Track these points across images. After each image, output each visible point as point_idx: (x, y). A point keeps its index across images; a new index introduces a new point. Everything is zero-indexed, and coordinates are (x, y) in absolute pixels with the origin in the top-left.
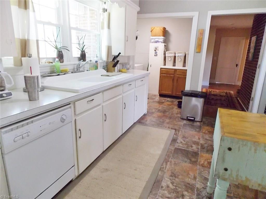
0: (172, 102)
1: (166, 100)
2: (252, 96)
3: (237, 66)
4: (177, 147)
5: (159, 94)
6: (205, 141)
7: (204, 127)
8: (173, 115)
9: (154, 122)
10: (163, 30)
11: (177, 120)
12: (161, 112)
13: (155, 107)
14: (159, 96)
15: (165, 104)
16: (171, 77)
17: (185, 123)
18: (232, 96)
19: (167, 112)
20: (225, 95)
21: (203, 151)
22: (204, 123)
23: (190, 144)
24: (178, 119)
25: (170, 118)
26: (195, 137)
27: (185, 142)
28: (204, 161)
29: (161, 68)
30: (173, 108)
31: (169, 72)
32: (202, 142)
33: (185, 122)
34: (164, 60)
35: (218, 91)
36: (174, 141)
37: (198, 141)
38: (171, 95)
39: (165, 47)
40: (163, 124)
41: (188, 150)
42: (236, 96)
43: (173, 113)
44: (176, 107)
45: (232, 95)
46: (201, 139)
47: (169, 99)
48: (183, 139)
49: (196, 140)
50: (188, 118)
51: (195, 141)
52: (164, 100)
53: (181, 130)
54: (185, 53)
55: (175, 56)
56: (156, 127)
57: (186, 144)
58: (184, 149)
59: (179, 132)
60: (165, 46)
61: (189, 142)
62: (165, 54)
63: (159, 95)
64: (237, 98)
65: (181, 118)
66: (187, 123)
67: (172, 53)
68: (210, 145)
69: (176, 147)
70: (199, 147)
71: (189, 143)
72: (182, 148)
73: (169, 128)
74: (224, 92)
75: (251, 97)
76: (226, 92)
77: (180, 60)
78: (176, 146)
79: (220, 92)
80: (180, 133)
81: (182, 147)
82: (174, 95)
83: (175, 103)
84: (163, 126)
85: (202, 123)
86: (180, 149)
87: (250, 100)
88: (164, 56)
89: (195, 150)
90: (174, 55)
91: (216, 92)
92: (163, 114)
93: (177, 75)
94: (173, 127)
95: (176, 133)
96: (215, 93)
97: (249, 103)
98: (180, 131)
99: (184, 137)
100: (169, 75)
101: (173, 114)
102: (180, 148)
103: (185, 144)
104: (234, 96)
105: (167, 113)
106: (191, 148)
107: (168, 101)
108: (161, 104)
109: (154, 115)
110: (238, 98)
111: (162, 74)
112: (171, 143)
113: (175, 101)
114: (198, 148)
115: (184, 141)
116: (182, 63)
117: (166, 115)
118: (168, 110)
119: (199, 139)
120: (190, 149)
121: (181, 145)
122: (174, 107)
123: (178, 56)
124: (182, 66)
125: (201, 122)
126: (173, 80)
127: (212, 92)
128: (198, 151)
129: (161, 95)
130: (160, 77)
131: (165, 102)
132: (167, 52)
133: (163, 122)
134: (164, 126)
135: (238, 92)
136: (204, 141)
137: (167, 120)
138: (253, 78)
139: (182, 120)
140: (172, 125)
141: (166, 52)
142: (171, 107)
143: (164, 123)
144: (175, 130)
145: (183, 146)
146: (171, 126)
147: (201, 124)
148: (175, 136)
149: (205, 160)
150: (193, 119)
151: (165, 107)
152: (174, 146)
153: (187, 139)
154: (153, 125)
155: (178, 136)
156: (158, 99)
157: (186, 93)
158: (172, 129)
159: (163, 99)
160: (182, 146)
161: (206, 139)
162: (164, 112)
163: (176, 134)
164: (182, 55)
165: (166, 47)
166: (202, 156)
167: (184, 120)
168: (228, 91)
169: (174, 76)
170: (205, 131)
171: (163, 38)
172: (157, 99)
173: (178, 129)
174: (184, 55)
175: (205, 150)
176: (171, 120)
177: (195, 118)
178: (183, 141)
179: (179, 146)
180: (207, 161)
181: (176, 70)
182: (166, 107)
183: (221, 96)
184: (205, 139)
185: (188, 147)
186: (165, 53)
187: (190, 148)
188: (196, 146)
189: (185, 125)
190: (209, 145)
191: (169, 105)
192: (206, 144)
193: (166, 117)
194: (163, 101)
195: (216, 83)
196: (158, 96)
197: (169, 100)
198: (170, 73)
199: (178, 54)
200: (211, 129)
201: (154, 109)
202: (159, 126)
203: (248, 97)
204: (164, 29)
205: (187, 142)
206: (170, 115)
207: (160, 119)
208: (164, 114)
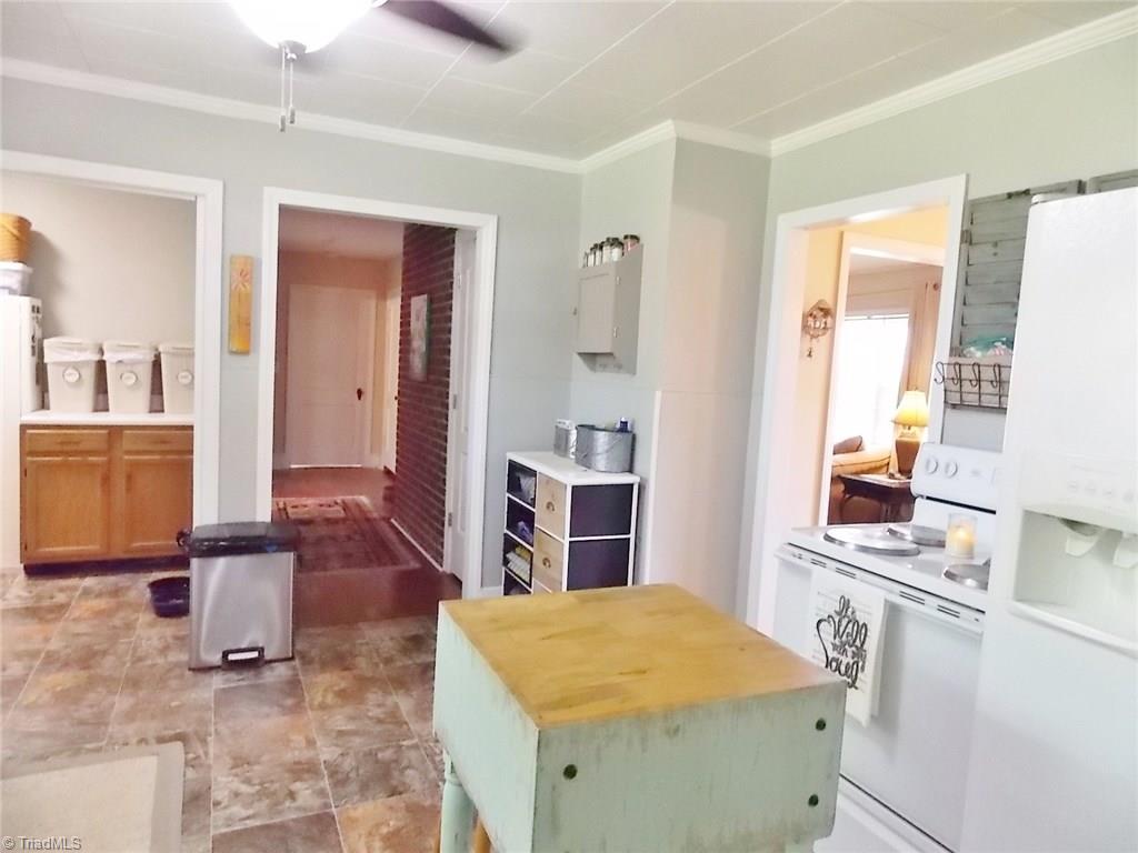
0: (116, 592)
1: (75, 588)
2: (449, 508)
3: (359, 397)
4: (224, 830)
5: (22, 566)
6: (337, 745)
7: (314, 680)
8: (141, 664)
9: (42, 735)
10: (15, 232)
11: (173, 683)
12: (66, 665)
13: (22, 647)
14: (22, 575)
15: (77, 613)
16: (93, 465)
17: (222, 686)
18: (369, 515)
19: (105, 653)
20: (342, 514)
21: (346, 797)
22: (307, 661)
23: (277, 786)
24: (182, 676)
25: (134, 683)
26: (289, 741)
27: (254, 785)
28: (367, 843)
29: (24, 428)
30: (129, 627)
31: (77, 443)
32: (326, 752)
33: (218, 681)
34: (37, 382)
35: (310, 501)
36: (196, 801)
37: (306, 754)
38: (99, 558)
39: (35, 315)
40: (103, 728)
41: (277, 820)
42: (383, 514)
43: (140, 653)
44: (147, 616)
45: (370, 512)
46: (319, 744)
47: (90, 582)
48: (236, 775)
49: (297, 753)
50: (232, 657)
51: (299, 763)
52: (61, 590)
53: (212, 729)
54: (157, 350)
55: (101, 366)
56: (63, 767)
57: (261, 794)
58: (258, 823)
59: (204, 742)
60: (33, 310)
61: (273, 778)
62: (38, 351)
63: (23, 572)
64: (387, 520)
65: (193, 666)
66: (233, 685)
67: (81, 349)
68: (365, 755)
69: (218, 832)
70: (322, 784)
71: (272, 782)
72: (250, 823)
73: (143, 741)
74: (336, 503)
75: (444, 512)
76: (343, 502)
77: (133, 381)
78: (216, 827)
79: (321, 505)
80: (212, 750)
81: (248, 818)
82: (118, 553)
83: (132, 595)
84: (104, 743)
85: (297, 662)
86: (239, 833)
87: (443, 525)
88: (35, 359)
89: (311, 809)
90: (96, 357)
91: (305, 506)
92: (83, 674)
93: (129, 452)
94: (166, 729)
95: (191, 756)
96: (301, 513)
97: (442, 534)
98: (209, 739)
99: (240, 762)
100: (79, 458)
101: (140, 659)
102: (238, 827)
103: (253, 795)
104: (375, 515)
105: (109, 661)
106: (293, 805)
107: (87, 592)
108: (48, 621)
109: (29, 695)
110: (393, 520)
111: (32, 453)
112: (183, 822)
113: (129, 583)
114: (322, 793)
115: (248, 781)
116: (143, 395)
117: (107, 673)
118: (105, 646)
119: (311, 743)
120: (289, 813)
121: (238, 810)
122: (137, 619)
123: (120, 362)
124: (147, 410)
125: (292, 658)
126: (106, 480)
127: (290, 510)
128: (327, 805)
129: (38, 569)
130: (24, 472)
131: (73, 603)
132: (52, 340)
133: (100, 720)
134: (112, 742)
135: (389, 498)
136: (333, 748)
137: (122, 702)
138: (441, 442)
139: (203, 677)
140: (153, 717)
141: (46, 343)
142: (117, 621)
143: (106, 724)
144: (181, 737)
145: (251, 812)
146: (153, 728)
147: (294, 668)
148: (191, 773)
149: (370, 834)
150: (255, 655)
151: (82, 628)
152: (209, 832)
153: (256, 768)
154: (42, 758)
155: (209, 767)
156: (25, 594)
157: (208, 540)
158: (161, 740)
159: (55, 588)
160: (244, 813)
161: (341, 733)
162: (87, 659)
163: (195, 759)
164: (141, 357)
165: (40, 316)
166: (353, 821)
167: (213, 672)
168: (348, 498)
169: (110, 462)
170: (324, 696)
171: (16, 271)
172: (19, 597)
173: (196, 733)
174: (150, 358)
175: (353, 787)
176: (142, 694)
177: (261, 650)
178: (244, 782)
179: (229, 820)
180: (377, 838)
181: (115, 432)
182: (90, 630)
183: (329, 521)
184: (334, 734)
185: (276, 805)
186: (36, 344)
187: (287, 804)
188: (311, 782)
189: (223, 697)
190: (361, 754)
191: (99, 614)
192: (348, 754)
193: (109, 683)
194: (61, 598)
195: (293, 466)
196: (14, 576)
197: (97, 588)
198: (82, 447)
199: (117, 351)
200: (343, 678)
201: (18, 656)
202: (77, 752)
203: (435, 512)
204: (23, 224)
205: (261, 784)
206: (128, 665)
207: (73, 707)
208: (92, 672)
